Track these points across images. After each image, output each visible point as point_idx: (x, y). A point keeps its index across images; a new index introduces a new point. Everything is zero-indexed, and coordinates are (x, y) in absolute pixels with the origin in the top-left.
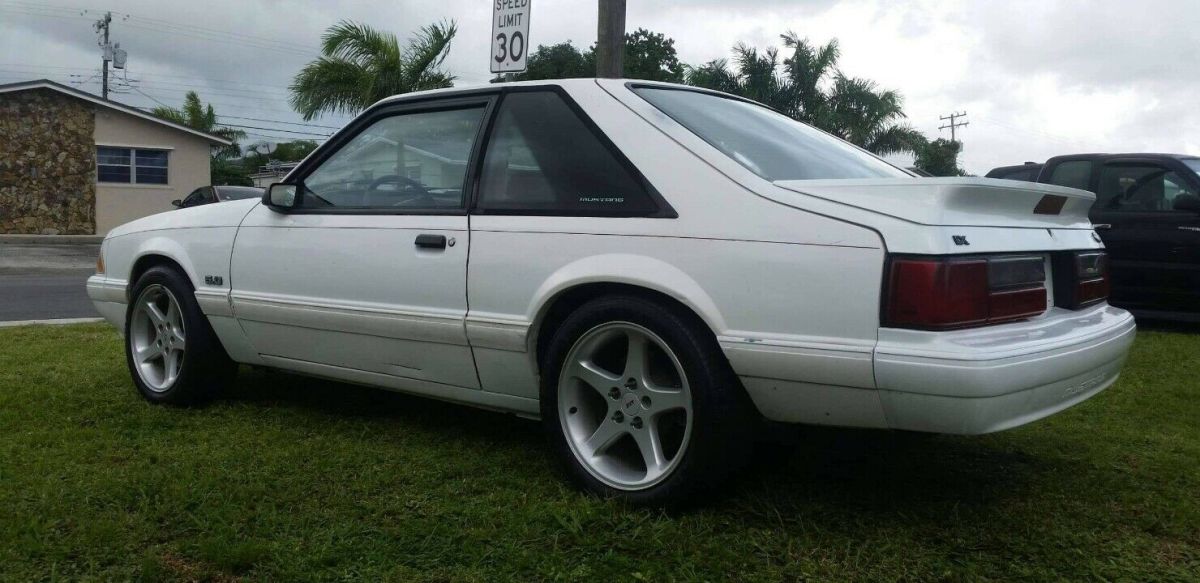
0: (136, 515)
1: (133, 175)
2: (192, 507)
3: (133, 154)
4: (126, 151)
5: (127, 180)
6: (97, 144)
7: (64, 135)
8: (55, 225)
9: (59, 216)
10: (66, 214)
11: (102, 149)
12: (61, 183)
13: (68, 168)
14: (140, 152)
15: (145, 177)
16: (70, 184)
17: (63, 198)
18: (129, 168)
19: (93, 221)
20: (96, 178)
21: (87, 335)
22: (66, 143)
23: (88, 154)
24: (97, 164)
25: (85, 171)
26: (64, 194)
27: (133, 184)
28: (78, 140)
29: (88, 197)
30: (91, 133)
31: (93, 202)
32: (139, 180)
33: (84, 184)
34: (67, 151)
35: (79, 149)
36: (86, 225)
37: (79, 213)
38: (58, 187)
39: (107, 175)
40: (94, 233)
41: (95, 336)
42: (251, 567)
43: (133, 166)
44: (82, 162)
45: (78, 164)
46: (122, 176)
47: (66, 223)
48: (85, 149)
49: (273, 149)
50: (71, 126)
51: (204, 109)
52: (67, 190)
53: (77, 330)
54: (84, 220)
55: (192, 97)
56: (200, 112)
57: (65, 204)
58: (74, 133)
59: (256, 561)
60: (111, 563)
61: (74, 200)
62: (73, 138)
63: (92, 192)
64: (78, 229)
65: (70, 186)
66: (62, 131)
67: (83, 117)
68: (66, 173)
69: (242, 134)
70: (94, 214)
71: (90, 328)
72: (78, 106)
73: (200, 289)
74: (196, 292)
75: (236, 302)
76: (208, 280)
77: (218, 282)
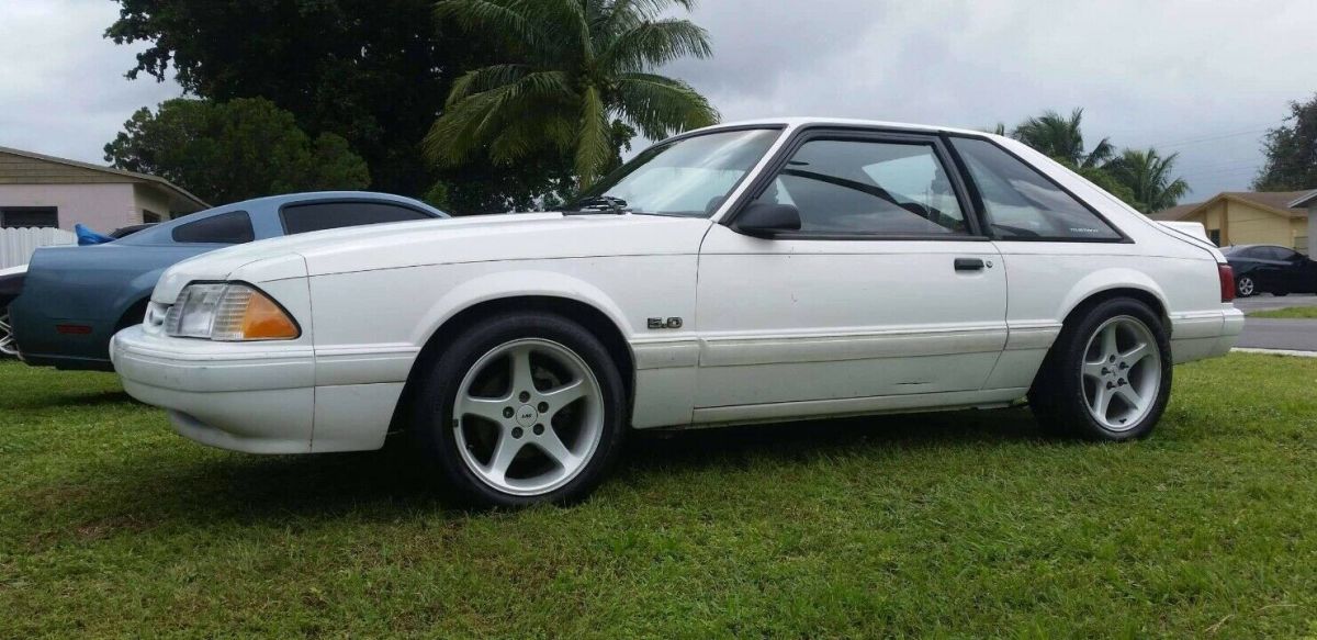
73: (637, 337)
74: (630, 341)
75: (711, 346)
76: (653, 324)
77: (674, 324)
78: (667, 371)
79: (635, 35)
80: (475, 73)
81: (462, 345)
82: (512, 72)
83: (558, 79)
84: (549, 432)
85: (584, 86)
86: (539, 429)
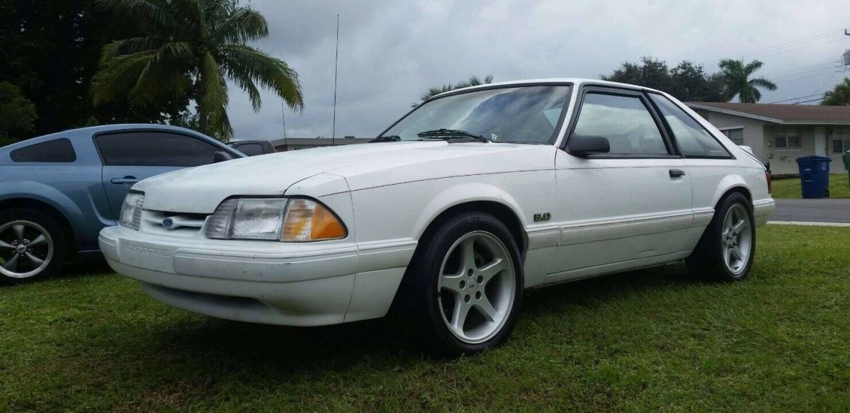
73: (530, 227)
74: (527, 231)
75: (565, 231)
76: (537, 218)
77: (547, 217)
78: (543, 250)
79: (240, 20)
80: (121, 42)
81: (440, 237)
82: (149, 42)
83: (186, 47)
84: (483, 297)
85: (202, 52)
86: (478, 295)
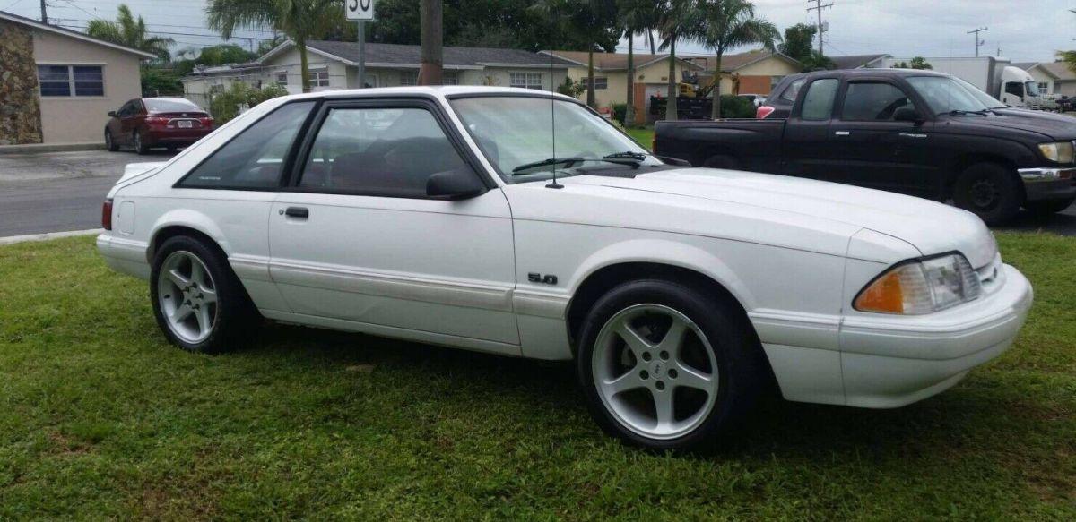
0: (38, 408)
1: (73, 89)
2: (75, 401)
3: (71, 70)
4: (64, 69)
5: (67, 93)
6: (38, 62)
7: (6, 56)
8: (7, 136)
9: (9, 128)
10: (15, 126)
11: (41, 67)
12: (7, 99)
13: (13, 85)
14: (77, 69)
15: (83, 90)
16: (16, 100)
17: (10, 113)
18: (68, 83)
19: (40, 132)
20: (39, 93)
21: (27, 253)
22: (9, 63)
23: (30, 72)
24: (39, 81)
25: (28, 87)
26: (11, 108)
27: (74, 97)
28: (20, 60)
29: (34, 110)
30: (31, 53)
31: (38, 114)
32: (79, 93)
33: (28, 98)
34: (10, 70)
35: (21, 68)
36: (33, 135)
37: (28, 126)
38: (6, 102)
39: (49, 90)
40: (42, 142)
41: (34, 254)
42: (102, 439)
43: (72, 81)
44: (25, 79)
45: (21, 82)
46: (63, 90)
47: (16, 135)
48: (26, 68)
49: (198, 55)
50: (12, 48)
51: (136, 21)
52: (14, 105)
53: (20, 248)
54: (32, 130)
55: (124, 10)
56: (132, 22)
57: (14, 117)
58: (16, 54)
59: (106, 435)
60: (18, 440)
61: (21, 113)
62: (16, 59)
63: (37, 105)
64: (27, 139)
65: (17, 101)
66: (4, 53)
67: (22, 39)
68: (11, 90)
69: (170, 40)
70: (41, 125)
71: (32, 247)
72: (17, 29)
